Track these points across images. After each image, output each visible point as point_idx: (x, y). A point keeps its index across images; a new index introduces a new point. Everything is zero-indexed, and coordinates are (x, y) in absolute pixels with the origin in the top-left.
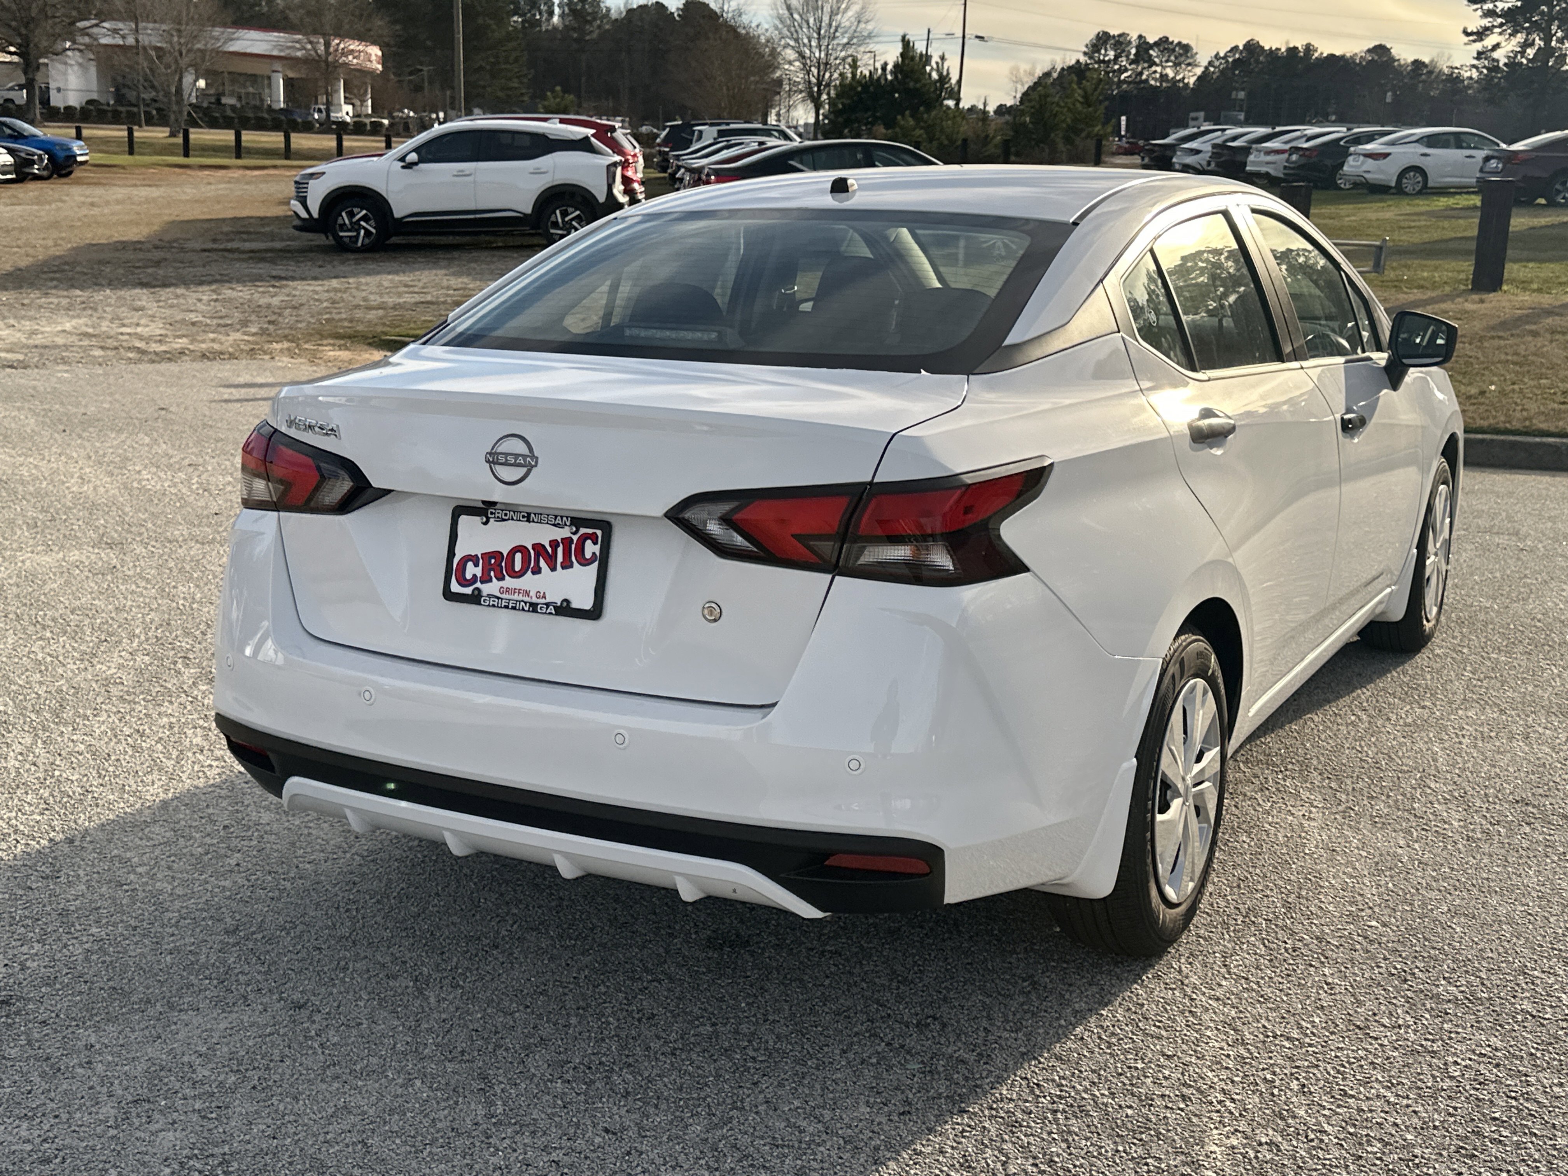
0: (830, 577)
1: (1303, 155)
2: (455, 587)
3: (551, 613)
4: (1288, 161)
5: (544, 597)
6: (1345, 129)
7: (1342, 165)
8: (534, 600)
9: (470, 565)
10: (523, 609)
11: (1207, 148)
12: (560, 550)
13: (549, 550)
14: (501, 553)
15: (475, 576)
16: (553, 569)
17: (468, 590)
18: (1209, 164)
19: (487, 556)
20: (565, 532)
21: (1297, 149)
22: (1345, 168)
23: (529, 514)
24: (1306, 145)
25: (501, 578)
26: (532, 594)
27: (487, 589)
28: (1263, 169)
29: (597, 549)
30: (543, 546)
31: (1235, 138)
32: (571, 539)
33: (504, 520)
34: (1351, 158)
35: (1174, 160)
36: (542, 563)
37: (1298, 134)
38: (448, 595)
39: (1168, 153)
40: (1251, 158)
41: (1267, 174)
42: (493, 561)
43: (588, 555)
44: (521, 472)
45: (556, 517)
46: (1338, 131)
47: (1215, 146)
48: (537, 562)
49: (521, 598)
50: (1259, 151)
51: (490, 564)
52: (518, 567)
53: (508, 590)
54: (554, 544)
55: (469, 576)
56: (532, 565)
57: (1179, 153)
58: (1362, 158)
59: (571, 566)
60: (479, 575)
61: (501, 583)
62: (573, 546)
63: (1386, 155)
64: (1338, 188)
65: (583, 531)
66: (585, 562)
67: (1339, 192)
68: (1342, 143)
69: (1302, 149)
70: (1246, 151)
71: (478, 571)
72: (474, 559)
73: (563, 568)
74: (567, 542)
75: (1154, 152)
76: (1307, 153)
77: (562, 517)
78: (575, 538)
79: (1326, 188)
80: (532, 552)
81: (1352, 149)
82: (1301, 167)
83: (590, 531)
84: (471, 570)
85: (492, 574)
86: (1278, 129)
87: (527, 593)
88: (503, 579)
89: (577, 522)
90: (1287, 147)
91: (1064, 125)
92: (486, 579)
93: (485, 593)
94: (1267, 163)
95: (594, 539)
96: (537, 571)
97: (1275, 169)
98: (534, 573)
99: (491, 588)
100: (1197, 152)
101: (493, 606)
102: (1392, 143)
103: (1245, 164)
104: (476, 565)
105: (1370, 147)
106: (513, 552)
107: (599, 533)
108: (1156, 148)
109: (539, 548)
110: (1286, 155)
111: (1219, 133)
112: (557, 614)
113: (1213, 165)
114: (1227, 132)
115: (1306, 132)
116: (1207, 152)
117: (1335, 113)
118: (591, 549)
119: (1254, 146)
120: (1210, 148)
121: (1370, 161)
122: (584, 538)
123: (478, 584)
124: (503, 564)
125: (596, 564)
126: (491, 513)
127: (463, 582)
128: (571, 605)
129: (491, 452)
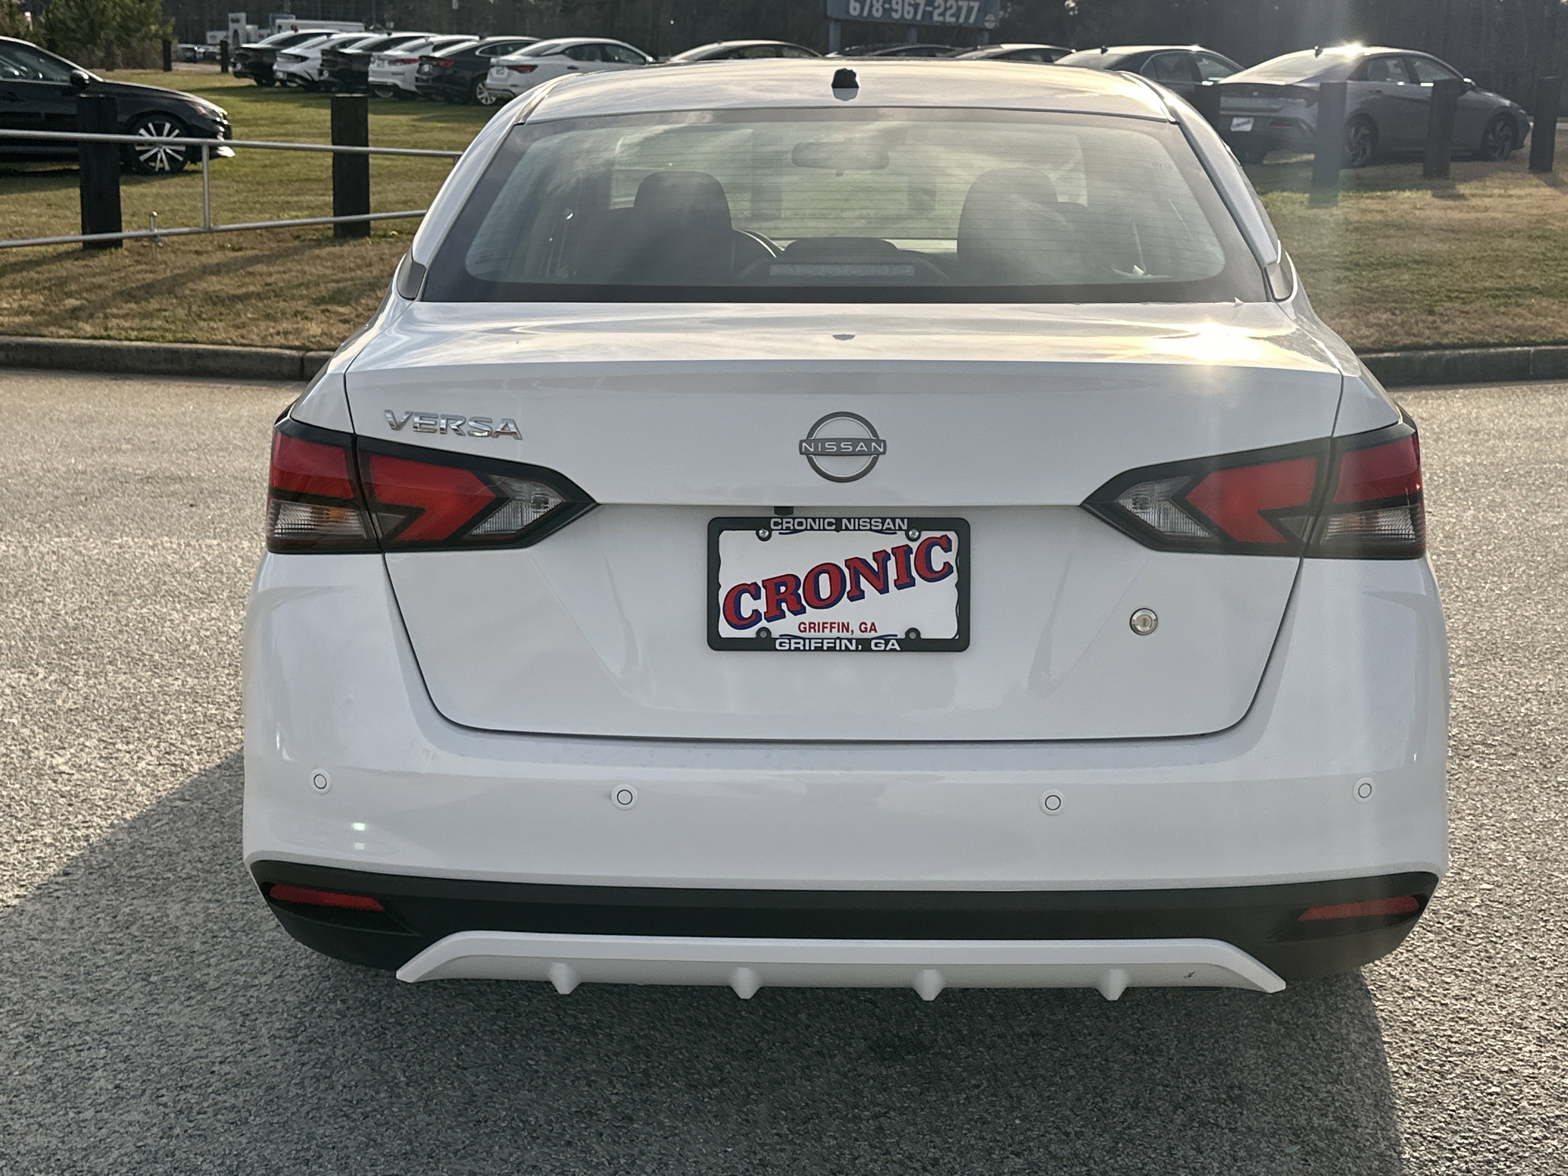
0: (1298, 560)
1: (438, 66)
2: (726, 630)
3: (894, 650)
4: (419, 71)
5: (873, 628)
6: (477, 38)
7: (485, 76)
8: (858, 634)
9: (746, 598)
10: (847, 649)
11: (315, 55)
12: (892, 565)
13: (874, 565)
14: (797, 579)
15: (756, 612)
16: (883, 590)
17: (750, 633)
18: (321, 73)
19: (772, 584)
20: (899, 540)
21: (430, 59)
22: (488, 81)
23: (839, 521)
24: (437, 54)
25: (799, 610)
26: (855, 627)
27: (777, 628)
28: (390, 81)
29: (951, 557)
30: (864, 562)
31: (345, 44)
32: (908, 550)
33: (795, 531)
34: (493, 71)
35: (275, 67)
36: (864, 584)
37: (422, 41)
38: (716, 642)
39: (266, 60)
40: (372, 67)
41: (395, 86)
42: (783, 589)
43: (937, 566)
44: (864, 462)
45: (884, 520)
46: (471, 41)
47: (324, 52)
48: (856, 583)
49: (835, 633)
50: (379, 58)
51: (778, 593)
52: (825, 592)
53: (812, 626)
54: (881, 557)
55: (746, 613)
56: (848, 588)
57: (278, 59)
58: (506, 70)
59: (912, 583)
60: (763, 609)
61: (801, 618)
62: (912, 557)
63: (532, 68)
64: (478, 103)
65: (926, 535)
66: (932, 576)
67: (479, 108)
68: (477, 53)
69: (434, 58)
70: (364, 58)
71: (761, 605)
72: (753, 590)
73: (899, 586)
74: (902, 553)
75: (247, 57)
76: (442, 63)
77: (893, 520)
78: (914, 546)
79: (465, 103)
80: (846, 571)
81: (493, 60)
82: (437, 79)
83: (938, 534)
84: (748, 604)
85: (784, 606)
86: (395, 35)
87: (846, 627)
88: (803, 611)
89: (917, 523)
90: (416, 55)
91: (115, 23)
92: (775, 614)
93: (775, 635)
94: (394, 74)
95: (944, 544)
96: (857, 595)
97: (403, 81)
98: (852, 599)
99: (788, 625)
100: (303, 59)
101: (797, 649)
102: (537, 54)
103: (366, 74)
104: (756, 596)
105: (514, 57)
106: (814, 575)
107: (952, 536)
108: (251, 53)
109: (857, 565)
110: (416, 65)
111: (325, 38)
112: (903, 650)
113: (326, 74)
114: (333, 37)
115: (431, 39)
116: (316, 59)
117: (392, 20)
118: (939, 558)
119: (374, 54)
120: (319, 55)
121: (516, 73)
122: (930, 544)
123: (763, 623)
124: (800, 591)
125: (953, 578)
126: (776, 524)
127: (739, 622)
128: (923, 636)
129: (808, 440)
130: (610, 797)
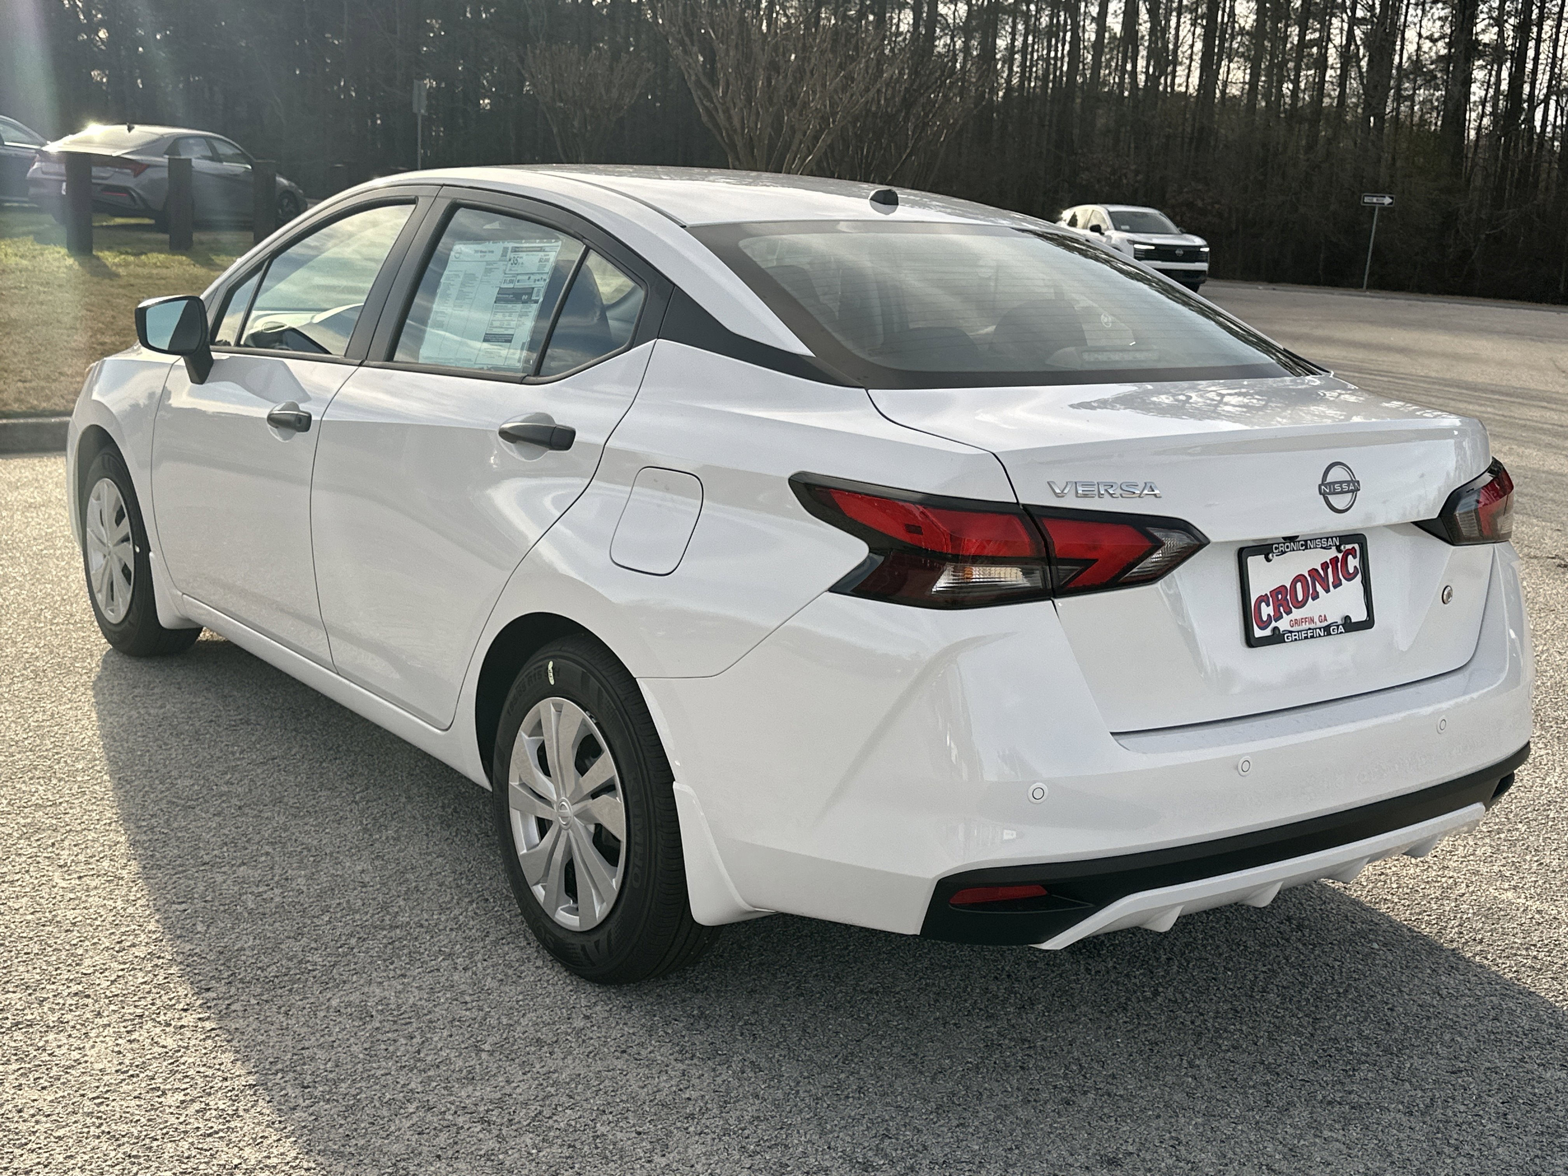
2: (1258, 633)
3: (1341, 633)
5: (1326, 620)
8: (1321, 624)
9: (1264, 606)
10: (1320, 636)
12: (1330, 570)
13: (1322, 572)
14: (1285, 587)
15: (1269, 616)
16: (1327, 591)
17: (1267, 632)
19: (1275, 592)
20: (1333, 553)
23: (1306, 542)
25: (1290, 611)
26: (1316, 620)
27: (1283, 625)
29: (1357, 562)
30: (1316, 570)
32: (1337, 558)
33: (1284, 553)
36: (1318, 587)
38: (1251, 642)
42: (1280, 596)
43: (1351, 570)
44: (1348, 498)
45: (1323, 539)
48: (1314, 587)
49: (1307, 626)
51: (1278, 600)
52: (1300, 596)
53: (1297, 622)
54: (1325, 566)
55: (1265, 618)
56: (1311, 591)
59: (1341, 584)
60: (1272, 613)
61: (1291, 617)
62: (1339, 564)
65: (1345, 548)
66: (1350, 577)
71: (1271, 610)
72: (1266, 600)
73: (1335, 587)
74: (1334, 561)
77: (1327, 539)
78: (1340, 556)
80: (1309, 579)
83: (1350, 547)
84: (1265, 610)
85: (1282, 609)
87: (1312, 620)
88: (1292, 612)
89: (1340, 541)
92: (1279, 617)
93: (1283, 630)
95: (1352, 552)
96: (1315, 596)
98: (1313, 599)
99: (1287, 623)
101: (1296, 640)
104: (1268, 604)
106: (1295, 582)
107: (1356, 546)
109: (1314, 573)
112: (1346, 632)
118: (1352, 563)
122: (1346, 555)
123: (1274, 624)
124: (1288, 597)
125: (1359, 577)
126: (1276, 548)
127: (1263, 626)
128: (1353, 620)
129: (1323, 484)
130: (1237, 768)
